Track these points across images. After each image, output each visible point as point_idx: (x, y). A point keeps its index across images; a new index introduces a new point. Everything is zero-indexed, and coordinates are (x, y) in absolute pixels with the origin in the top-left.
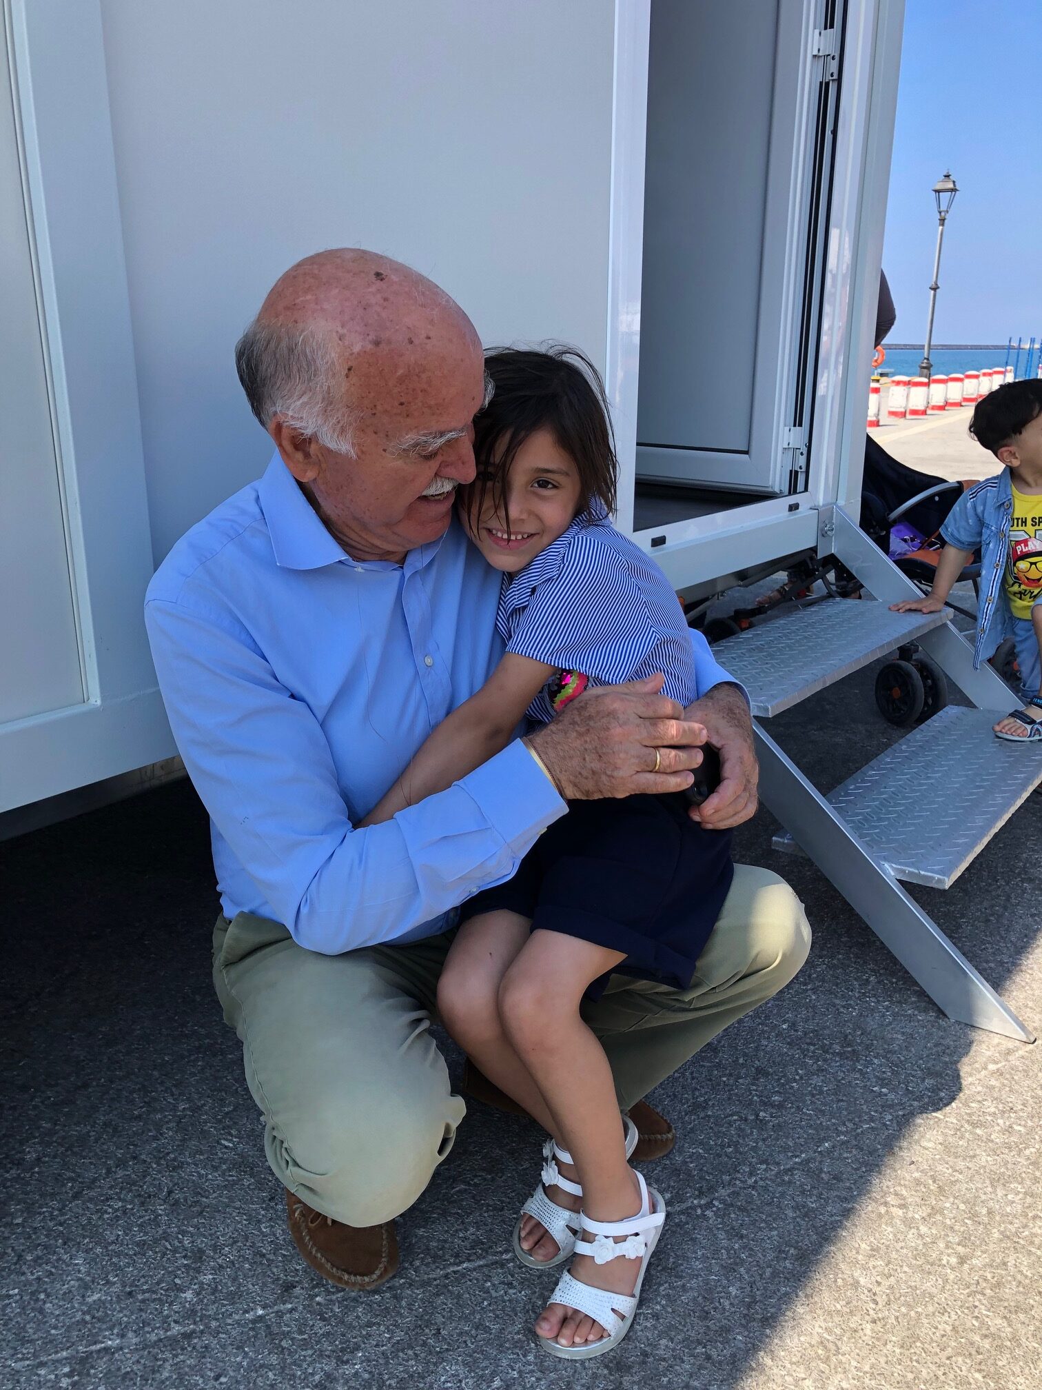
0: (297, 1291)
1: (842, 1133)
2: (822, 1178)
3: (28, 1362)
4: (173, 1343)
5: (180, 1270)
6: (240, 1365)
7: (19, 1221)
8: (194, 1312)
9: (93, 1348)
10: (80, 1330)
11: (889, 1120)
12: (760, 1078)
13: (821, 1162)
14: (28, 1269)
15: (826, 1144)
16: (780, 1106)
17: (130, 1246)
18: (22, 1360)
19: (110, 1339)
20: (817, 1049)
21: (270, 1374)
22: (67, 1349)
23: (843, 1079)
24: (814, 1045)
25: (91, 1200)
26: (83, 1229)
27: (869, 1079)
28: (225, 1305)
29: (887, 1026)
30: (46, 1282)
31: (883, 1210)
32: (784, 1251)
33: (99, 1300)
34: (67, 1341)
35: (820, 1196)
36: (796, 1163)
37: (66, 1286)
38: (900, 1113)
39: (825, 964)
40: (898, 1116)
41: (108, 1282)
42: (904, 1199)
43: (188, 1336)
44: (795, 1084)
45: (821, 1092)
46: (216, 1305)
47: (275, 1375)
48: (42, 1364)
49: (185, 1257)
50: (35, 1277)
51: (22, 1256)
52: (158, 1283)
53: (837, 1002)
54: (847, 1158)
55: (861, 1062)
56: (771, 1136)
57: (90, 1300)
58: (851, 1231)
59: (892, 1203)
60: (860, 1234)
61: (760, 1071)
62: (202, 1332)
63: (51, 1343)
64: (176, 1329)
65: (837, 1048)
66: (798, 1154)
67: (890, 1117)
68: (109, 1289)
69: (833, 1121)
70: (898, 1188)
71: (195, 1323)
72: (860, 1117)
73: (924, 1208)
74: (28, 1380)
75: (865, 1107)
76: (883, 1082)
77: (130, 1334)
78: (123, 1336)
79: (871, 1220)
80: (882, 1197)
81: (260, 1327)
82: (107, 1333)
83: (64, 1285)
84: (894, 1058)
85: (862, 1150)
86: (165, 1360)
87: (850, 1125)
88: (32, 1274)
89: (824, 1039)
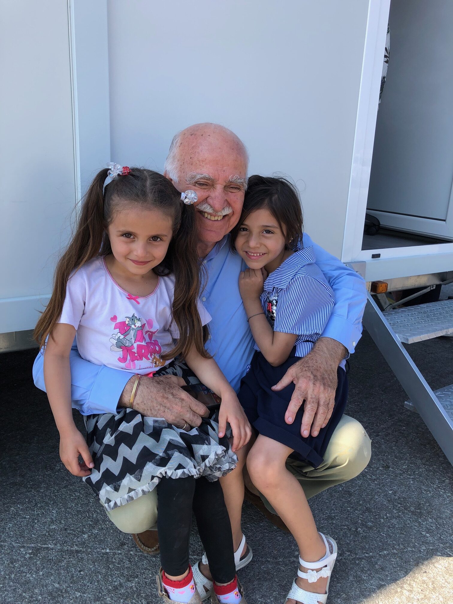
0: (126, 547)
1: (396, 549)
2: (375, 567)
3: (19, 545)
4: (71, 553)
5: (87, 525)
6: (91, 569)
7: (42, 491)
8: (84, 543)
9: (43, 546)
10: (42, 538)
11: (423, 550)
12: (367, 512)
13: (378, 559)
14: (36, 510)
15: (385, 552)
16: (370, 528)
17: (74, 511)
18: (17, 543)
19: (51, 545)
20: (401, 506)
21: (100, 576)
22: (34, 544)
23: (409, 524)
24: (401, 504)
25: (70, 490)
26: (62, 500)
27: (422, 527)
28: (96, 544)
29: (444, 505)
30: (40, 516)
31: (399, 590)
32: (340, 594)
33: (54, 528)
34: (36, 541)
35: (370, 575)
36: (365, 556)
37: (46, 520)
38: (431, 548)
39: (425, 468)
40: (429, 549)
41: (60, 522)
42: (412, 588)
43: (77, 552)
44: (382, 520)
45: (394, 527)
46: (93, 543)
47: (101, 577)
48: (24, 547)
49: (91, 521)
50: (37, 513)
51: (37, 504)
52: (77, 528)
53: (423, 487)
54: (393, 561)
55: (422, 518)
56: (359, 540)
57: (51, 527)
58: (378, 595)
59: (406, 588)
60: (381, 598)
61: (368, 510)
62: (83, 552)
63: (30, 539)
64: (75, 548)
65: (412, 509)
66: (369, 552)
67: (424, 548)
68: (59, 525)
69: (394, 542)
70: (412, 582)
71: (82, 548)
72: (408, 544)
73: (421, 594)
74: (16, 551)
75: (413, 540)
76: (428, 531)
77: (58, 545)
78: (56, 545)
79: (391, 593)
80: (402, 584)
81: (105, 557)
82: (51, 542)
83: (45, 519)
84: (441, 521)
85: (402, 559)
86: (65, 558)
87: (402, 546)
88: (37, 512)
89: (407, 503)
